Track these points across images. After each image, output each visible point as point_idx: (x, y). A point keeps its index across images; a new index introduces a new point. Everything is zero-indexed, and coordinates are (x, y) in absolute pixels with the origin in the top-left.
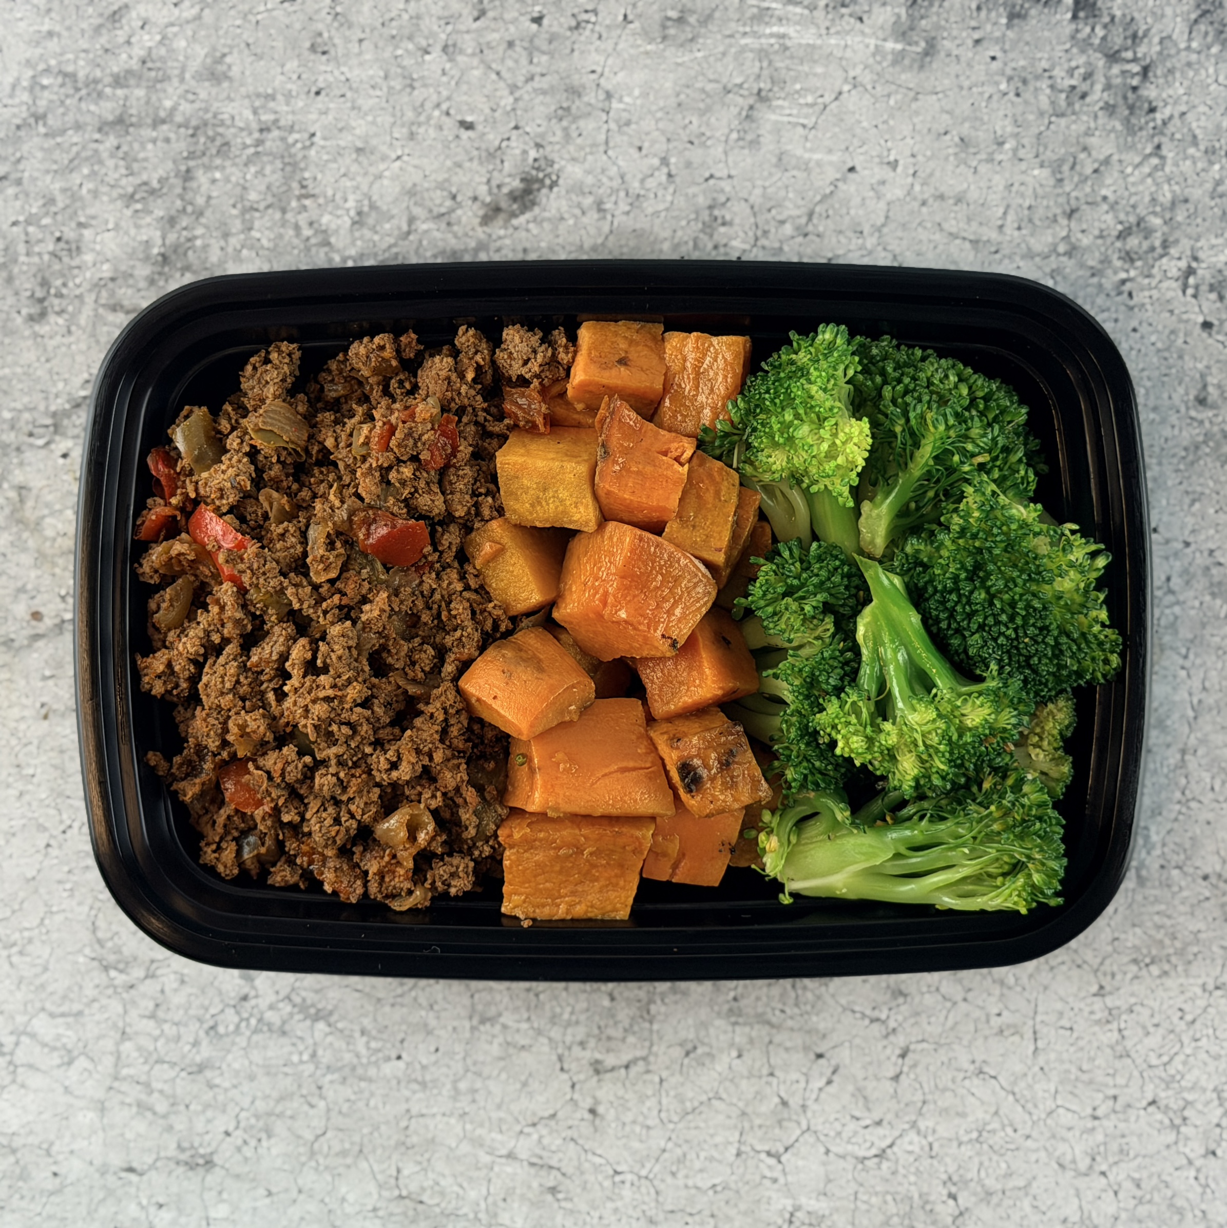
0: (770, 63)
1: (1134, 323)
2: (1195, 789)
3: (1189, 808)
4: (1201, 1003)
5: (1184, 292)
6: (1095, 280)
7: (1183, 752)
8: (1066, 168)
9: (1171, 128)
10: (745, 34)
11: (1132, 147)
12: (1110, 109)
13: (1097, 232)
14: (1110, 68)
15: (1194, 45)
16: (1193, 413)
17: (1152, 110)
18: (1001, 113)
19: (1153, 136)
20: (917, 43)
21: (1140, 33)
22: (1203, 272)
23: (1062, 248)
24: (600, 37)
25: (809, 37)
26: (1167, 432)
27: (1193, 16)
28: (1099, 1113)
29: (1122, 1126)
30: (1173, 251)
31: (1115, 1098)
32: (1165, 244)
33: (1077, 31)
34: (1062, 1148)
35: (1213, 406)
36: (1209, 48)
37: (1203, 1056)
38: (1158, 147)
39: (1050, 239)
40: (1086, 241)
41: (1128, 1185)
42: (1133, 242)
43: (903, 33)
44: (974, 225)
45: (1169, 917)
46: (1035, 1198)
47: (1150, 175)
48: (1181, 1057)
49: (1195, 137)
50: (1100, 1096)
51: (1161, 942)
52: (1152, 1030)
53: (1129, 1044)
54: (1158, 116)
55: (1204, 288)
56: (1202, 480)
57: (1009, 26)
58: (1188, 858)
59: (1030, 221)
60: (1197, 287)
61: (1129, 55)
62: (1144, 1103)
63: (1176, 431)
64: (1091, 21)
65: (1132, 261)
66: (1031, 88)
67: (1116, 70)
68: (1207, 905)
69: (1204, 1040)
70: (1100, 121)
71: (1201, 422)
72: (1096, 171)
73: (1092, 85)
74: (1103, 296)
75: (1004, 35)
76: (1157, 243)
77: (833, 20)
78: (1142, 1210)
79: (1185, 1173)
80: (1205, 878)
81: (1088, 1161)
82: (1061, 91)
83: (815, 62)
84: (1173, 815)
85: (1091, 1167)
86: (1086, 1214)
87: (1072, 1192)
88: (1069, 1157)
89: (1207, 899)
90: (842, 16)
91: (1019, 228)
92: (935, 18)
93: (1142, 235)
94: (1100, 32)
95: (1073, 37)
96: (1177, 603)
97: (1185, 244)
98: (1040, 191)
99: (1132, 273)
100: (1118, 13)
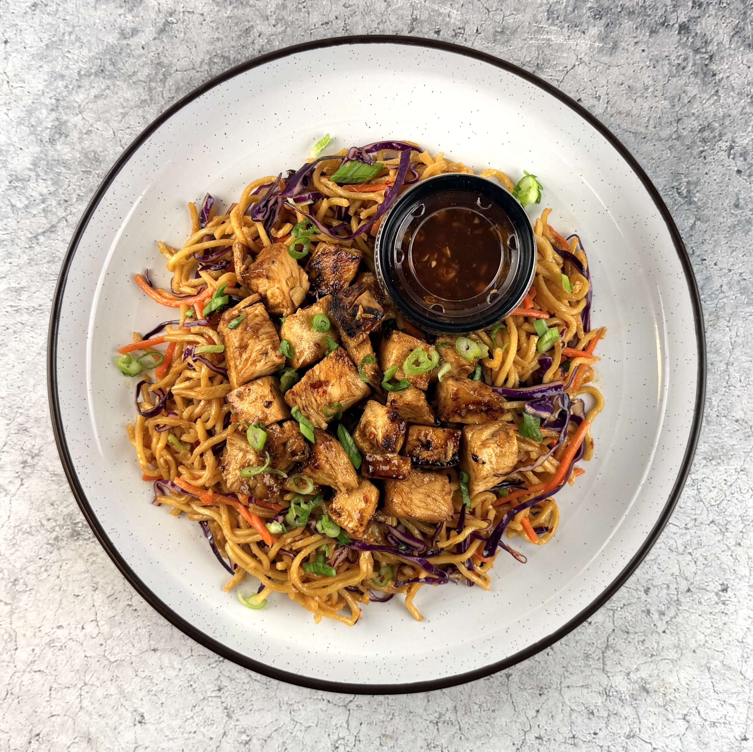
0: (543, 52)
1: (706, 170)
2: (733, 381)
3: (729, 389)
4: (735, 477)
5: (729, 157)
6: (689, 151)
7: (727, 364)
8: (676, 100)
9: (722, 84)
10: (532, 38)
11: (706, 91)
12: (695, 74)
13: (690, 129)
14: (695, 56)
15: (732, 46)
16: (733, 211)
17: (714, 75)
18: (647, 75)
19: (714, 87)
20: (609, 44)
21: (709, 41)
22: (737, 149)
23: (674, 137)
24: (466, 40)
25: (560, 40)
26: (721, 220)
27: (732, 34)
28: (688, 526)
29: (698, 532)
30: (724, 138)
31: (696, 520)
32: (720, 135)
33: (681, 39)
34: (672, 542)
35: (742, 208)
36: (739, 49)
37: (736, 501)
38: (717, 91)
39: (669, 132)
40: (685, 133)
41: (701, 559)
42: (706, 134)
43: (603, 39)
44: (635, 126)
45: (720, 438)
46: (659, 564)
47: (713, 104)
48: (726, 501)
49: (733, 87)
50: (689, 519)
51: (717, 449)
52: (712, 489)
53: (702, 496)
54: (717, 78)
55: (738, 155)
56: (736, 242)
57: (650, 36)
58: (729, 412)
59: (660, 124)
60: (734, 154)
61: (704, 50)
62: (708, 522)
63: (725, 220)
64: (687, 35)
65: (706, 142)
66: (660, 64)
67: (698, 57)
68: (737, 433)
69: (736, 493)
70: (691, 80)
71: (736, 215)
72: (689, 102)
73: (687, 64)
74: (692, 158)
75: (648, 41)
76: (717, 134)
77: (571, 33)
78: (707, 570)
79: (727, 553)
80: (737, 421)
81: (683, 548)
82: (674, 66)
83: (563, 52)
84: (722, 393)
85: (684, 551)
86: (682, 572)
87: (676, 562)
88: (675, 546)
89: (738, 430)
90: (576, 31)
91: (655, 127)
92: (617, 32)
93: (709, 131)
94: (691, 40)
95: (679, 42)
96: (725, 297)
97: (729, 136)
98: (664, 110)
99: (706, 148)
100: (699, 32)
